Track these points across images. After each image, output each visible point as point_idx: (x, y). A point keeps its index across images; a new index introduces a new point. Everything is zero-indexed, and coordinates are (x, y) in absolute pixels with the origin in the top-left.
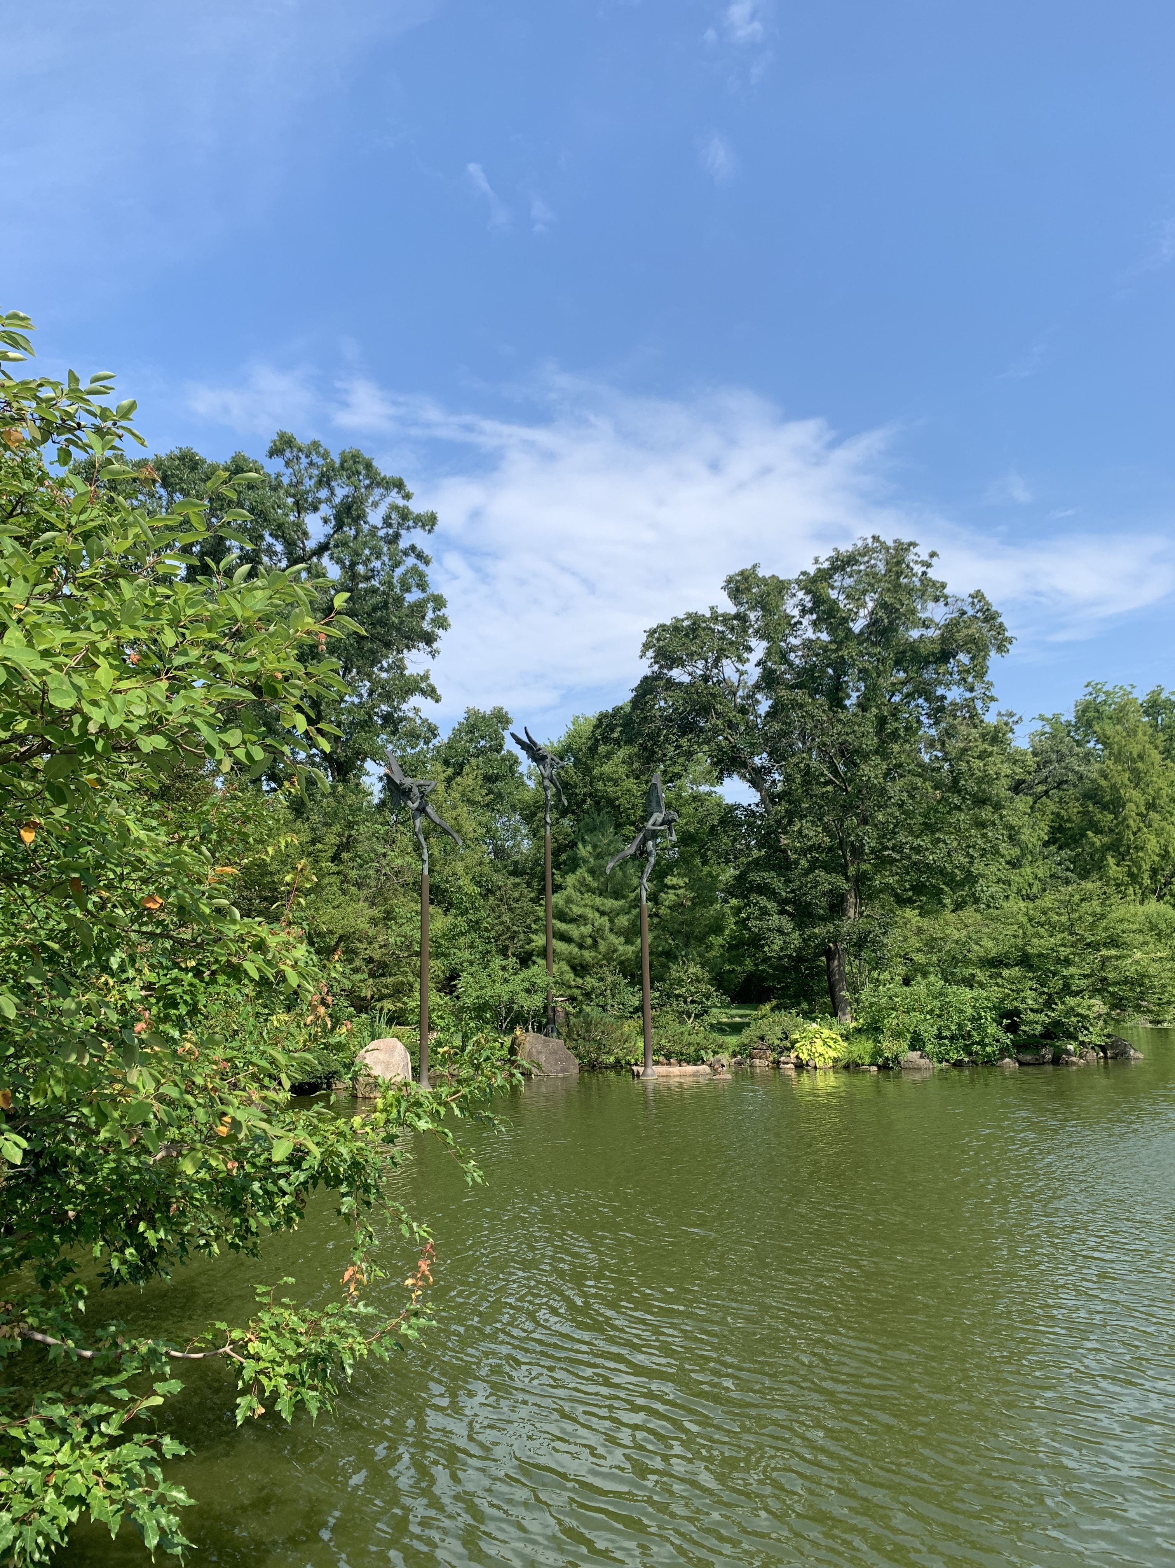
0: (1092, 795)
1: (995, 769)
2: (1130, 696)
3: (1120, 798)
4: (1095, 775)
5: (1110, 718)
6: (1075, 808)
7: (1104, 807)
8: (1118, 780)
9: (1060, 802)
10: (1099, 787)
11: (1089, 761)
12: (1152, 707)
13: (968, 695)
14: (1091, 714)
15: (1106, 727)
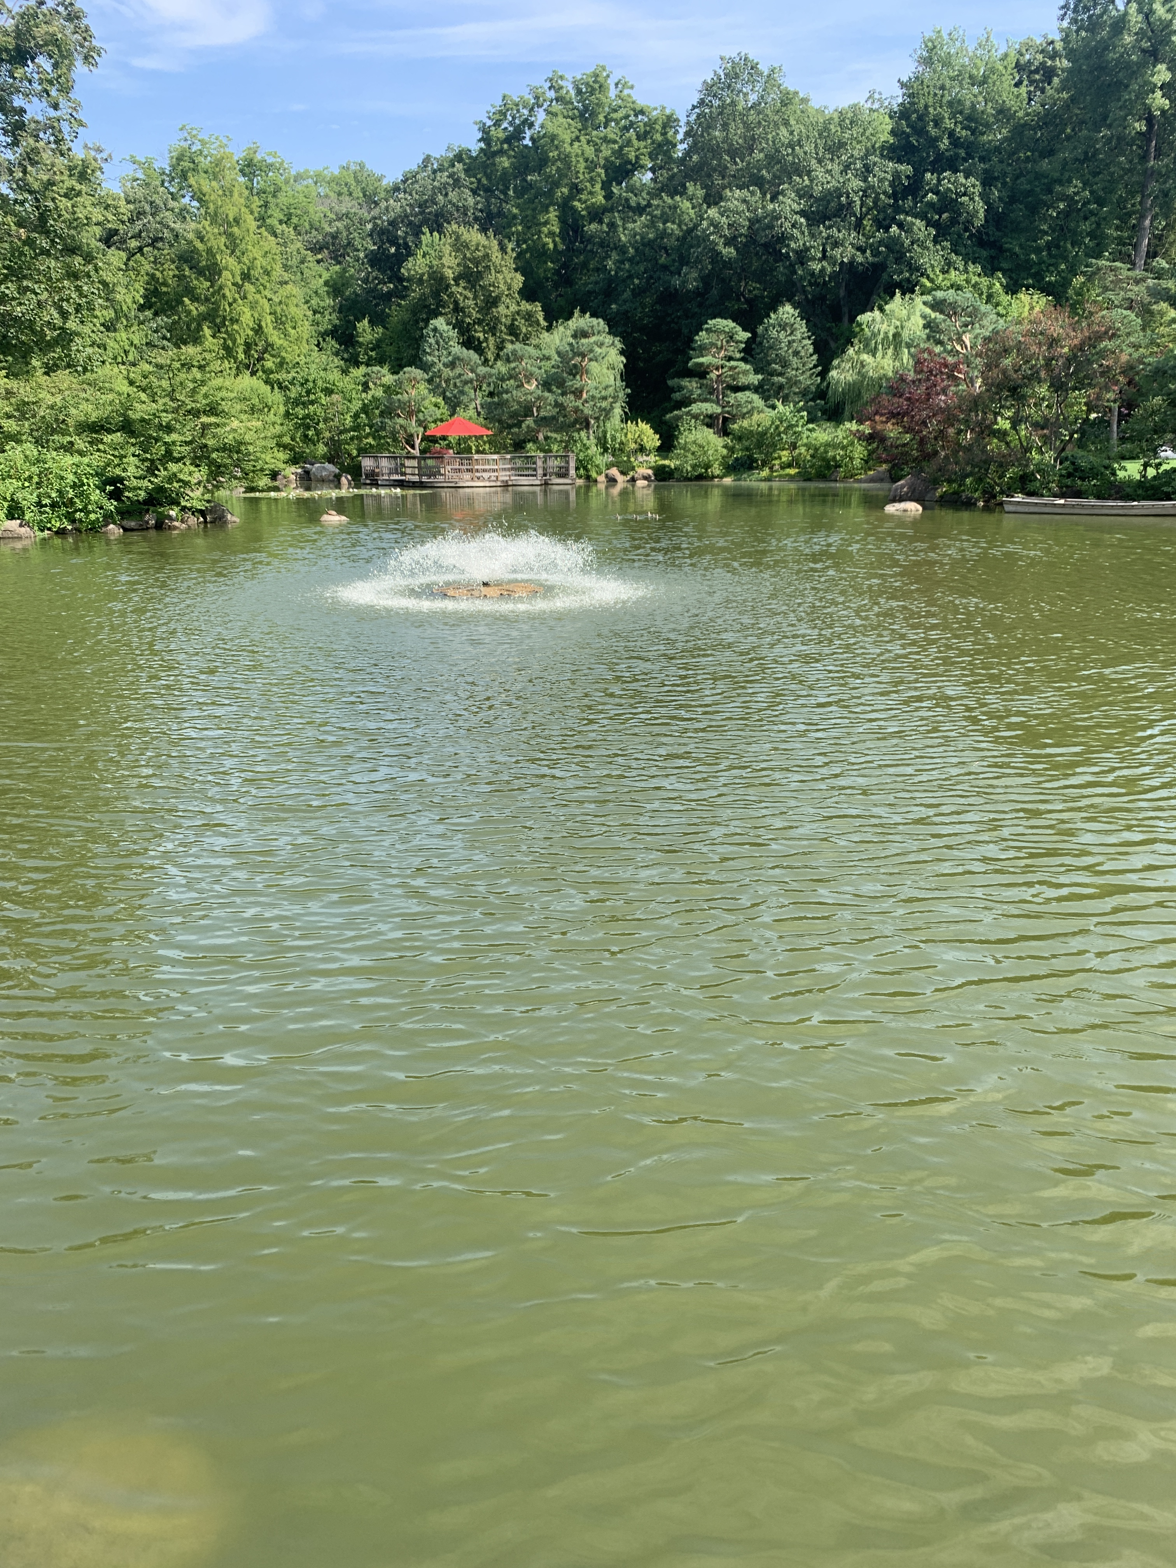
0: (187, 258)
1: (86, 213)
2: (227, 150)
3: (217, 264)
4: (191, 236)
5: (206, 172)
6: (170, 272)
7: (201, 273)
8: (213, 243)
9: (155, 262)
10: (195, 250)
11: (185, 218)
12: (248, 166)
13: (52, 113)
14: (186, 164)
15: (202, 182)
